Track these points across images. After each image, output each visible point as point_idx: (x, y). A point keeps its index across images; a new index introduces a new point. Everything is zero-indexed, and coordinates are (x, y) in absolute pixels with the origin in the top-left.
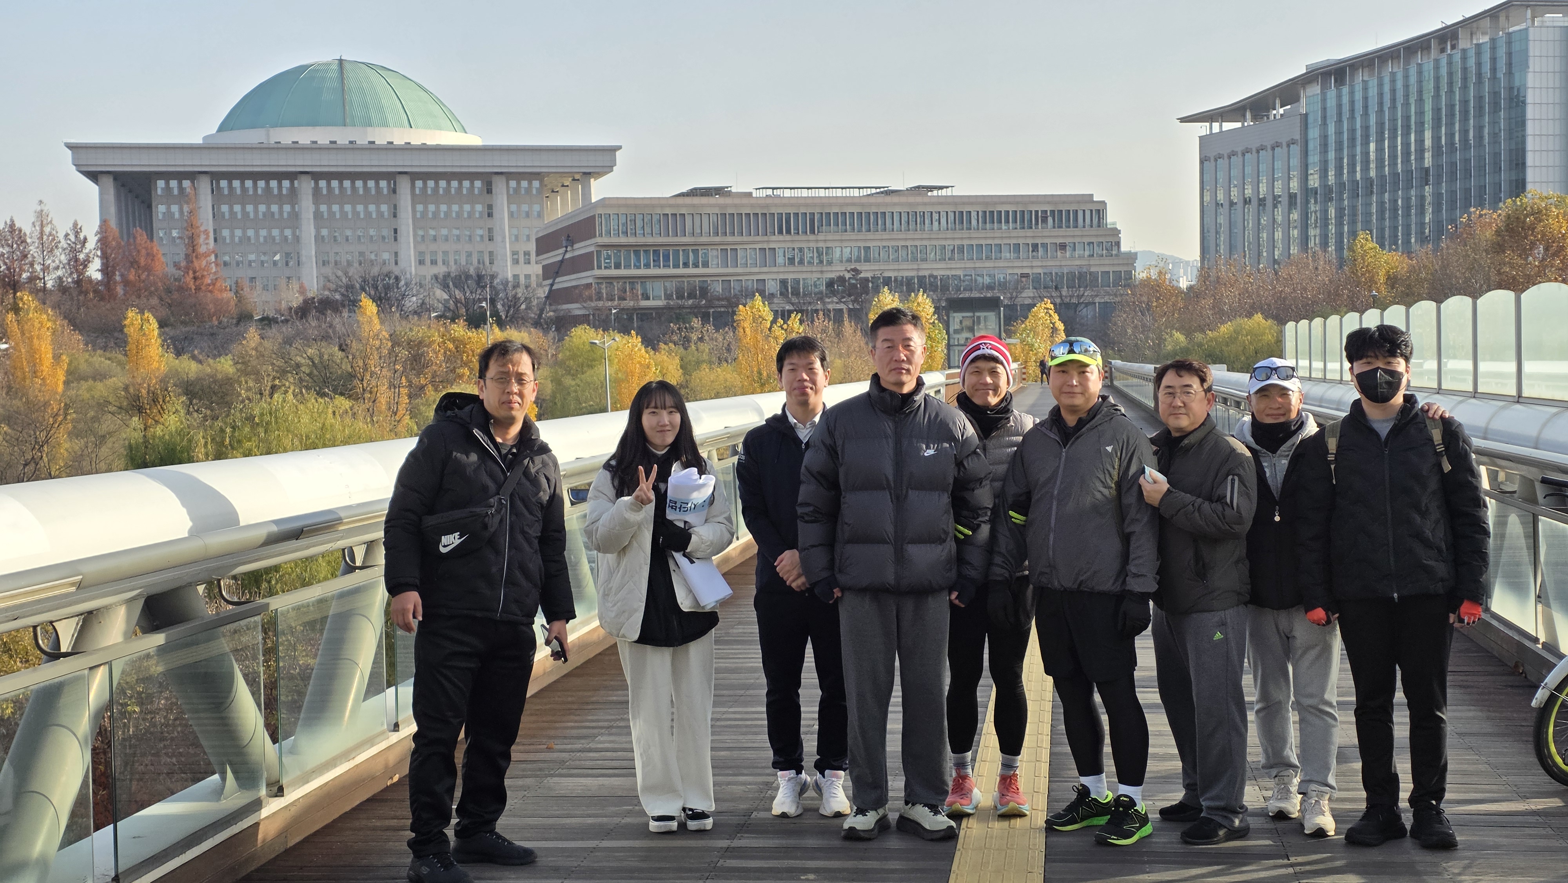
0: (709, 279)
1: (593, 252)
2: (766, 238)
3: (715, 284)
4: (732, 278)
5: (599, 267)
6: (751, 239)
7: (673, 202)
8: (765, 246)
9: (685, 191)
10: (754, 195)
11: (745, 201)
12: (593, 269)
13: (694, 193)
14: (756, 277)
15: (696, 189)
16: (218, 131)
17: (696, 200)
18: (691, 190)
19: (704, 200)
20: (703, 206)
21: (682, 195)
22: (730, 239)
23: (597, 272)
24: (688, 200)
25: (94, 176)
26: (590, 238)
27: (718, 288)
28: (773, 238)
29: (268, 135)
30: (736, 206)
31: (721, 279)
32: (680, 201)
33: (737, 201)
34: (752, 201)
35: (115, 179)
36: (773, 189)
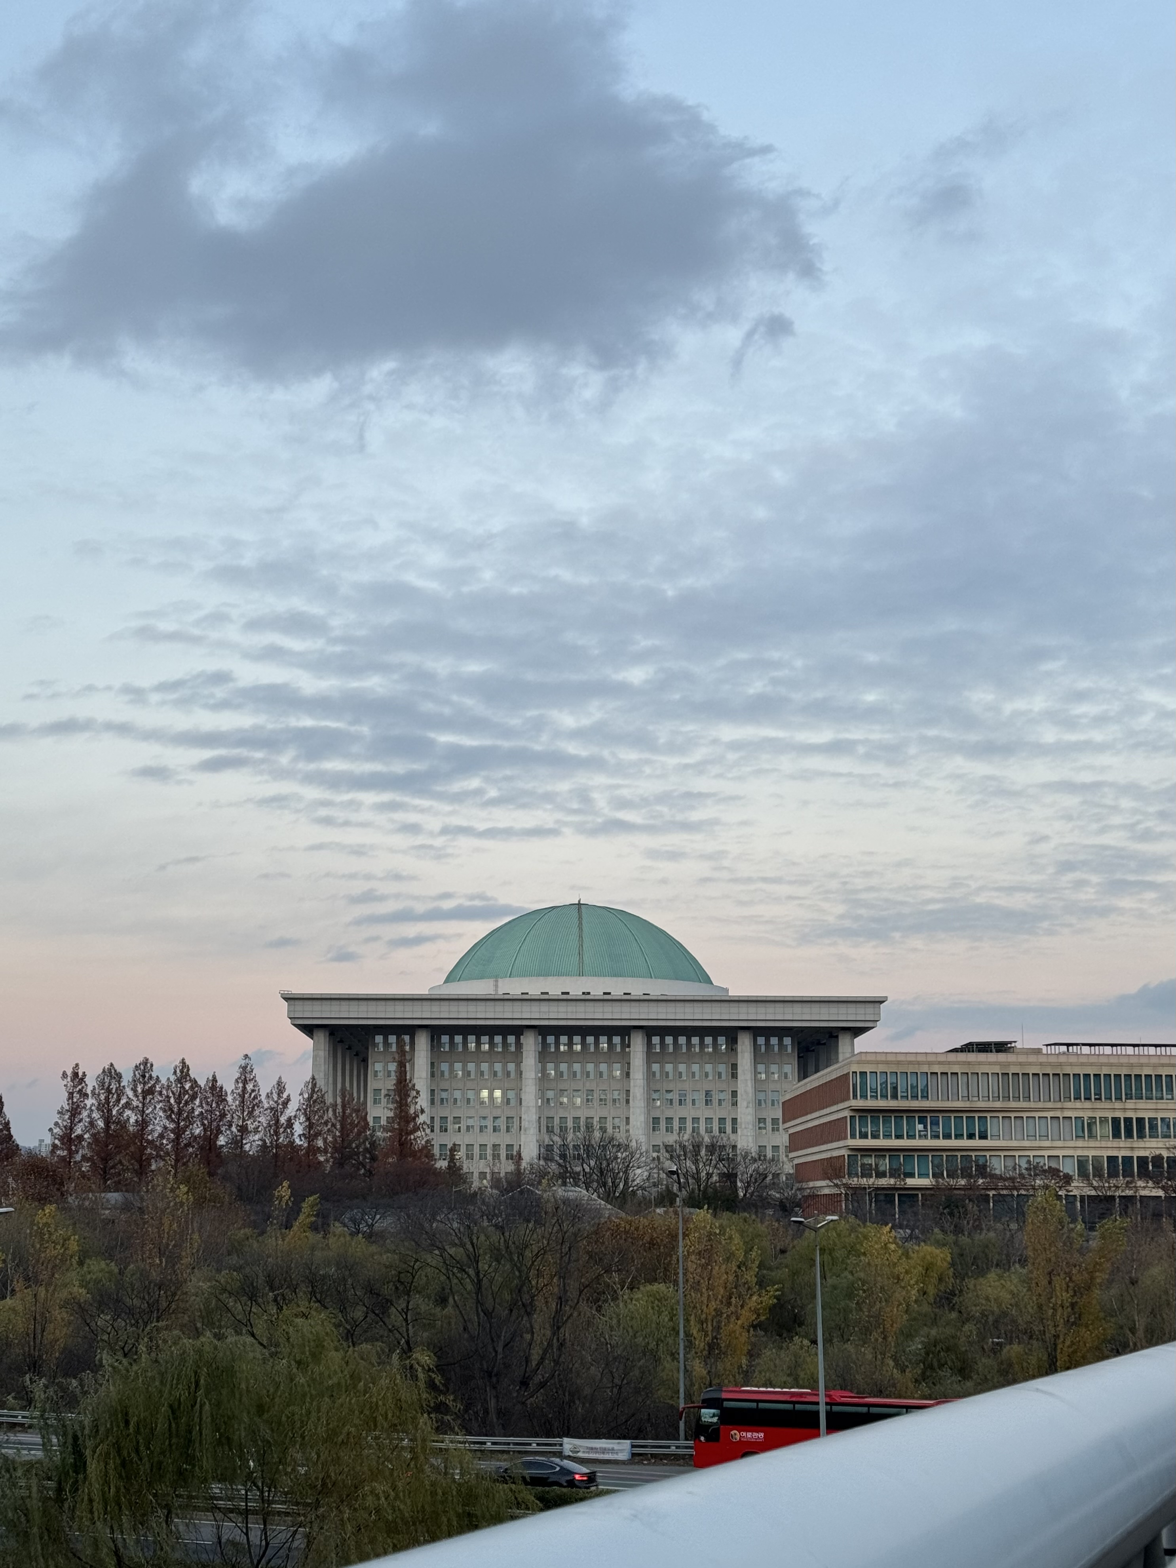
0: (988, 1154)
1: (846, 1117)
2: (1059, 1105)
3: (994, 1160)
4: (1017, 1154)
5: (853, 1136)
6: (1040, 1105)
7: (942, 1058)
8: (1058, 1114)
9: (958, 1046)
10: (1044, 1051)
11: (1032, 1058)
12: (846, 1138)
13: (969, 1048)
14: (1046, 1153)
15: (971, 1044)
16: (445, 982)
17: (972, 1057)
18: (967, 1045)
19: (982, 1057)
20: (980, 1063)
21: (955, 1050)
22: (1013, 1104)
23: (851, 1142)
24: (962, 1057)
25: (308, 1029)
26: (843, 1101)
27: (998, 1166)
28: (1068, 1105)
29: (496, 986)
30: (1021, 1064)
31: (1002, 1154)
32: (952, 1057)
33: (1022, 1059)
34: (1042, 1059)
35: (332, 1034)
36: (1068, 1045)
